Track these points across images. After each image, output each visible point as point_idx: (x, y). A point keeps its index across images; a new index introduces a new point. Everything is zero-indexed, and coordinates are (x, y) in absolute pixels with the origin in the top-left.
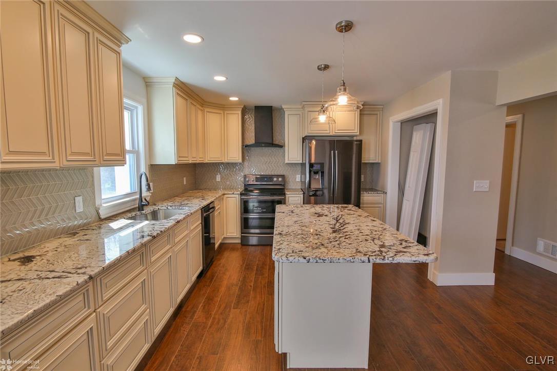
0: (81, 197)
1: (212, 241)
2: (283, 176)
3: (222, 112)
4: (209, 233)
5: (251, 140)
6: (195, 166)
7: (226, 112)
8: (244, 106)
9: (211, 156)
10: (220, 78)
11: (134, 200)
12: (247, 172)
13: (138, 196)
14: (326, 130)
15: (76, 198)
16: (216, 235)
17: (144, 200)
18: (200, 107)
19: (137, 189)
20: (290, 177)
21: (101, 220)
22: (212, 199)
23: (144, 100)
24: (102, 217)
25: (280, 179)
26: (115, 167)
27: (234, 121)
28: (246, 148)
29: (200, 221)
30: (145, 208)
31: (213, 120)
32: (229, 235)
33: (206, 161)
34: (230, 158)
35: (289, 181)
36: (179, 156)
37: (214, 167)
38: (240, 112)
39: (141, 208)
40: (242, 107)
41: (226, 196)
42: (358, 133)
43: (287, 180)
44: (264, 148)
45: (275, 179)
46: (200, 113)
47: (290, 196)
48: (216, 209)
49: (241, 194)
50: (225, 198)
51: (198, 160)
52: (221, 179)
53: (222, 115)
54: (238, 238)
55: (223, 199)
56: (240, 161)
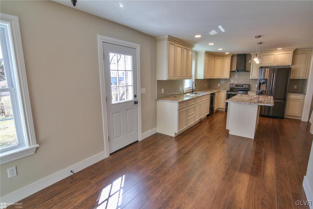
0: (181, 87)
1: (213, 109)
2: (249, 85)
3: (222, 58)
4: (213, 105)
5: (234, 69)
6: (210, 80)
7: (224, 58)
9: (217, 76)
10: (221, 49)
11: (191, 89)
12: (232, 82)
13: (192, 88)
14: (272, 64)
16: (215, 106)
17: (193, 90)
18: (213, 57)
19: (191, 86)
20: (252, 85)
21: (184, 93)
22: (215, 92)
23: (195, 59)
24: (184, 92)
25: (247, 86)
26: (186, 80)
27: (227, 62)
28: (232, 72)
29: (210, 98)
30: (194, 92)
31: (219, 62)
32: (221, 107)
33: (214, 78)
35: (252, 87)
36: (204, 76)
37: (218, 80)
38: (230, 58)
39: (192, 92)
40: (231, 55)
42: (291, 64)
43: (251, 87)
44: (240, 72)
45: (244, 86)
46: (213, 59)
48: (216, 95)
49: (227, 91)
50: (220, 93)
51: (211, 78)
52: (220, 86)
53: (222, 59)
54: (224, 109)
55: (219, 93)
56: (229, 78)
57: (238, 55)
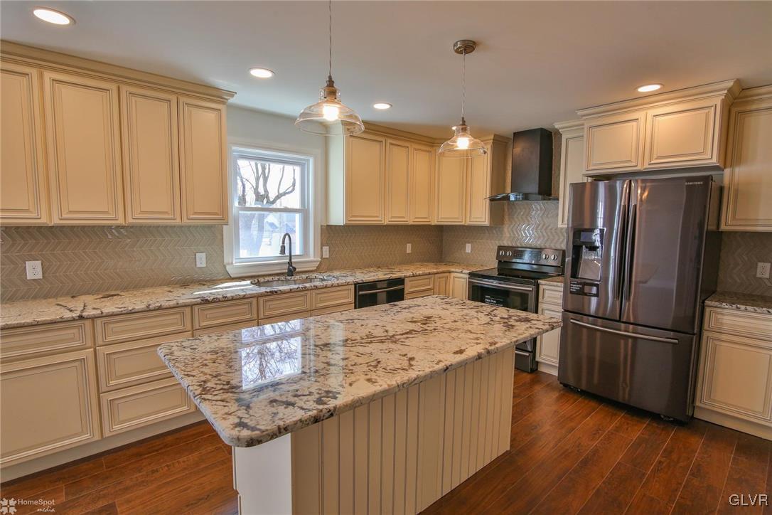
0: (204, 254)
2: (563, 254)
8: (495, 135)
10: (382, 106)
14: (630, 162)
15: (197, 254)
21: (232, 278)
24: (232, 275)
25: (552, 257)
34: (474, 218)
36: (351, 215)
38: (489, 147)
41: (453, 274)
42: (715, 160)
45: (544, 256)
47: (545, 287)
49: (471, 274)
50: (451, 278)
52: (472, 250)
56: (488, 223)
57: (514, 133)
